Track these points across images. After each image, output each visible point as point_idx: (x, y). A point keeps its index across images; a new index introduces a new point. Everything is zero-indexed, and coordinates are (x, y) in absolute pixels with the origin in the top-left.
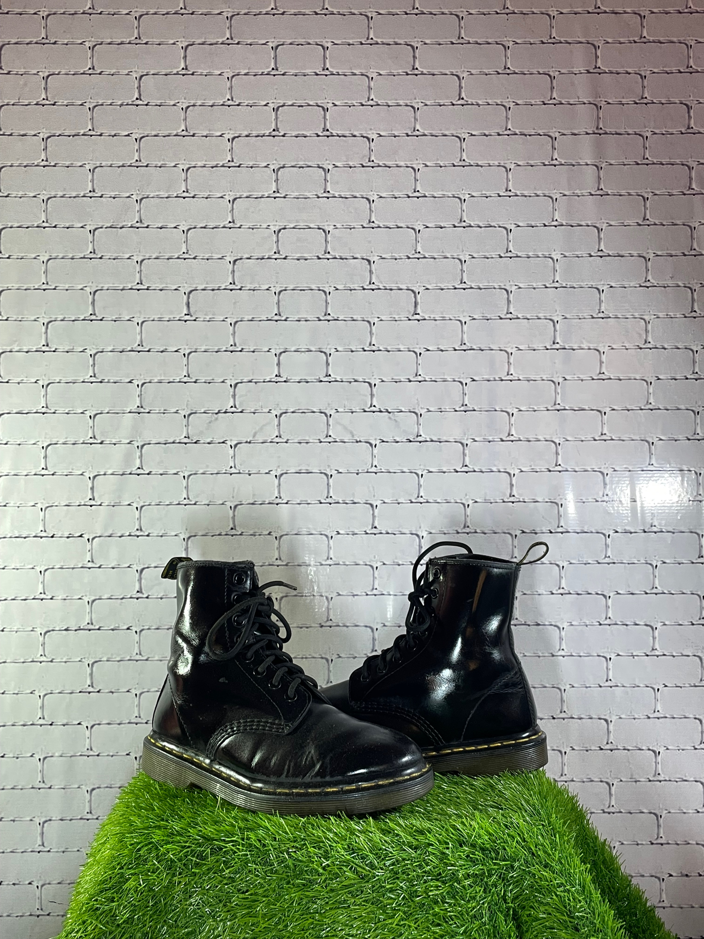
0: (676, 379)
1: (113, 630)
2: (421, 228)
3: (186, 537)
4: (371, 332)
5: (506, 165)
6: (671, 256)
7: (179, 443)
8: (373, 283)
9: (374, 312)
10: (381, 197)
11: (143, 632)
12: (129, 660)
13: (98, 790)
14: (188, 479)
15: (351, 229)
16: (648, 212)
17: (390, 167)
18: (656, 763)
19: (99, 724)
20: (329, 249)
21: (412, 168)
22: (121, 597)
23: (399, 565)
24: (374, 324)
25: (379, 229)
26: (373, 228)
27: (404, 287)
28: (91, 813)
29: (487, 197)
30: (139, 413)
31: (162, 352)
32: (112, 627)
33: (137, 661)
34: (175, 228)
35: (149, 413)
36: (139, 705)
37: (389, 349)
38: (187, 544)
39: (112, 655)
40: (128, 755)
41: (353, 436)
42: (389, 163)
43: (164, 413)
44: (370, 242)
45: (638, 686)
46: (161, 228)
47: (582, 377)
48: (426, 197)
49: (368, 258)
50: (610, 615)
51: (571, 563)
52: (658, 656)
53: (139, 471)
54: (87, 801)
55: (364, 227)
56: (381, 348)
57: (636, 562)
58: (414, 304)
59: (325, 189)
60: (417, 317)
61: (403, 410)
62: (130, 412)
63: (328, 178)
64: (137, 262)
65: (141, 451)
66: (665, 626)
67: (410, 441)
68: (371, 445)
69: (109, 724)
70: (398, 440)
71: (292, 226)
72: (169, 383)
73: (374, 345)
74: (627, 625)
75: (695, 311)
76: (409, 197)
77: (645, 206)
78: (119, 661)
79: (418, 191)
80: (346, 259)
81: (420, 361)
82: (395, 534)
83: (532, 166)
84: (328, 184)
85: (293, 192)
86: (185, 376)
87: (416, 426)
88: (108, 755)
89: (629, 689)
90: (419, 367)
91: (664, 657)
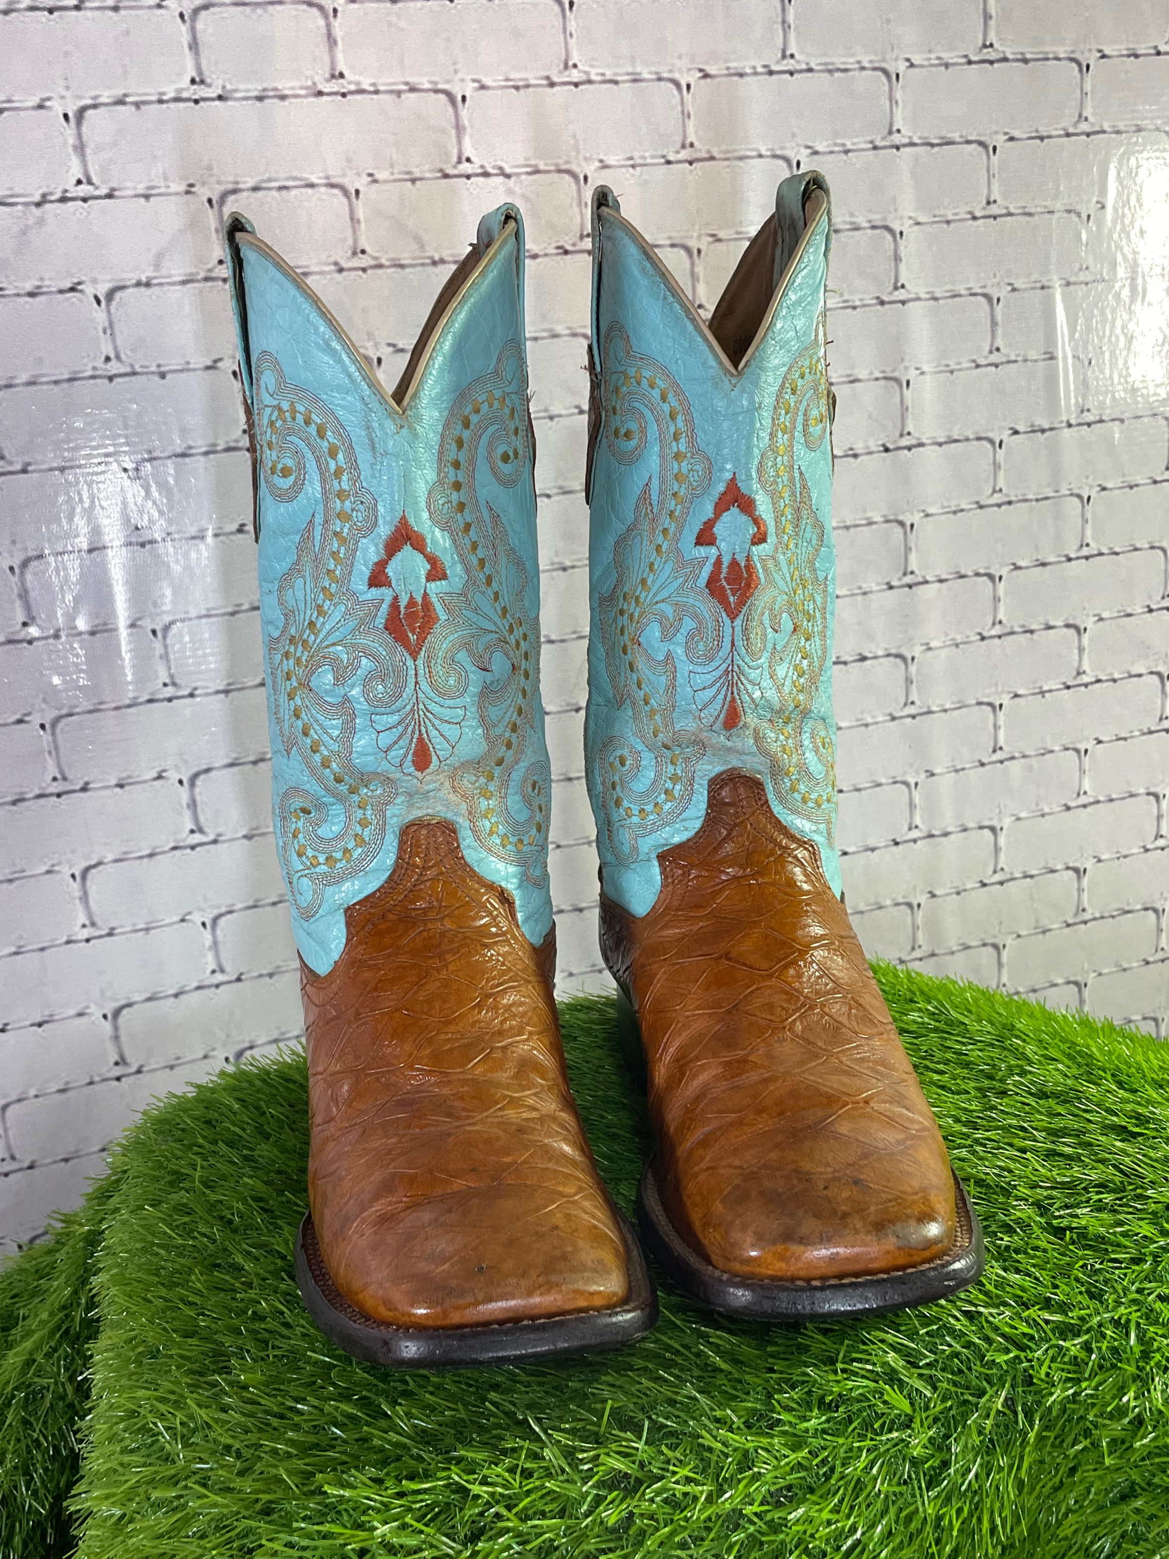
18: (1080, 890)
38: (23, 582)
41: (422, 247)
45: (1052, 752)
47: (947, 56)
50: (1001, 616)
51: (927, 515)
52: (1086, 685)
57: (1052, 494)
61: (542, 167)
66: (1101, 624)
67: (566, 252)
74: (1032, 632)
81: (572, 26)
87: (576, 209)
89: (1034, 762)
90: (572, 42)
91: (1098, 685)
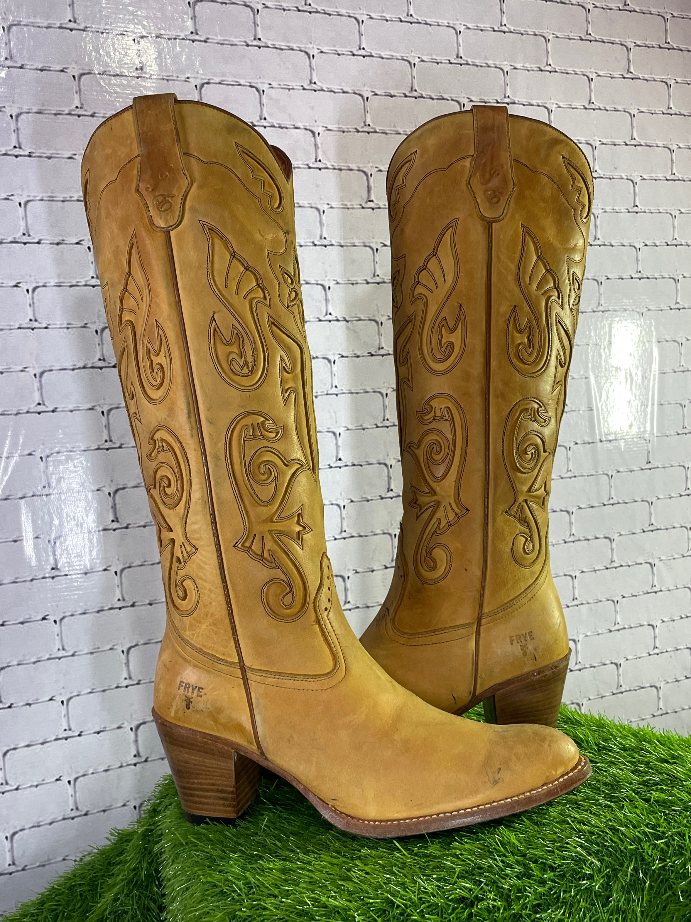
0: (622, 279)
1: (22, 623)
2: (370, 95)
3: (112, 491)
4: (321, 222)
5: (455, 27)
6: (615, 145)
7: (92, 367)
8: (320, 161)
9: (323, 197)
10: (322, 52)
11: (65, 620)
12: (49, 659)
13: (21, 833)
14: (108, 415)
15: (289, 89)
16: (593, 94)
17: (330, 15)
18: (619, 675)
19: (15, 749)
20: (265, 115)
21: (355, 18)
22: (31, 578)
23: (368, 501)
24: (324, 212)
25: (322, 92)
26: (315, 91)
27: (354, 166)
28: (14, 864)
29: (438, 63)
30: (33, 329)
31: (58, 244)
32: (21, 620)
33: (60, 658)
34: (62, 71)
35: (46, 328)
36: (67, 715)
37: (343, 244)
38: (114, 500)
39: (24, 656)
40: (57, 780)
42: (329, 10)
43: (68, 328)
44: (312, 108)
45: (601, 601)
46: (42, 70)
48: (372, 56)
49: (312, 129)
50: (573, 532)
52: (616, 568)
53: (40, 408)
54: (7, 850)
55: (304, 89)
56: (334, 242)
57: (594, 473)
58: (366, 189)
59: (255, 36)
60: (371, 204)
61: (362, 318)
62: (19, 328)
63: (258, 21)
64: (11, 116)
65: (40, 381)
66: (621, 537)
67: (372, 355)
68: (329, 361)
69: (28, 746)
70: (359, 354)
71: (217, 80)
72: (71, 286)
73: (325, 238)
74: (588, 540)
75: (637, 206)
76: (354, 55)
77: (590, 87)
78: (34, 663)
79: (364, 49)
80: (286, 128)
81: (377, 259)
82: (361, 466)
83: (482, 30)
84: (259, 29)
85: (216, 35)
86: (93, 277)
87: (377, 337)
88: (31, 786)
89: (592, 606)
90: (377, 266)
91: (621, 568)
